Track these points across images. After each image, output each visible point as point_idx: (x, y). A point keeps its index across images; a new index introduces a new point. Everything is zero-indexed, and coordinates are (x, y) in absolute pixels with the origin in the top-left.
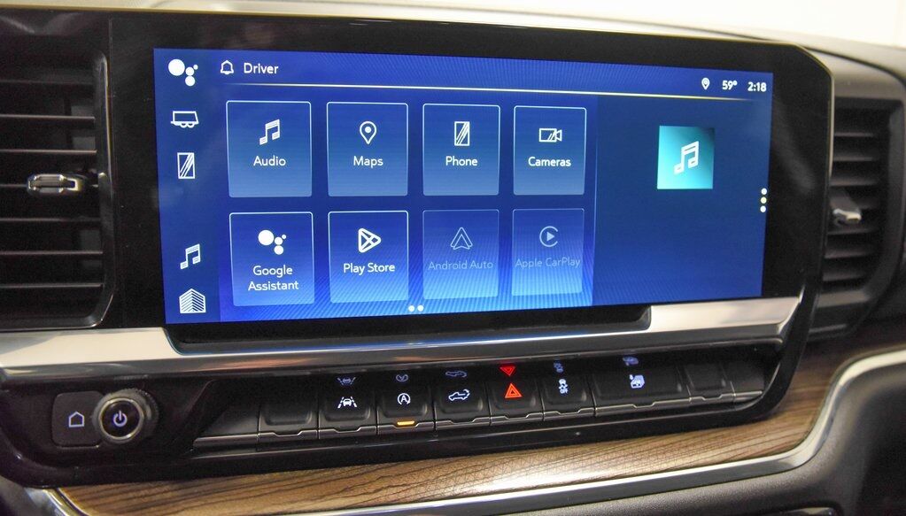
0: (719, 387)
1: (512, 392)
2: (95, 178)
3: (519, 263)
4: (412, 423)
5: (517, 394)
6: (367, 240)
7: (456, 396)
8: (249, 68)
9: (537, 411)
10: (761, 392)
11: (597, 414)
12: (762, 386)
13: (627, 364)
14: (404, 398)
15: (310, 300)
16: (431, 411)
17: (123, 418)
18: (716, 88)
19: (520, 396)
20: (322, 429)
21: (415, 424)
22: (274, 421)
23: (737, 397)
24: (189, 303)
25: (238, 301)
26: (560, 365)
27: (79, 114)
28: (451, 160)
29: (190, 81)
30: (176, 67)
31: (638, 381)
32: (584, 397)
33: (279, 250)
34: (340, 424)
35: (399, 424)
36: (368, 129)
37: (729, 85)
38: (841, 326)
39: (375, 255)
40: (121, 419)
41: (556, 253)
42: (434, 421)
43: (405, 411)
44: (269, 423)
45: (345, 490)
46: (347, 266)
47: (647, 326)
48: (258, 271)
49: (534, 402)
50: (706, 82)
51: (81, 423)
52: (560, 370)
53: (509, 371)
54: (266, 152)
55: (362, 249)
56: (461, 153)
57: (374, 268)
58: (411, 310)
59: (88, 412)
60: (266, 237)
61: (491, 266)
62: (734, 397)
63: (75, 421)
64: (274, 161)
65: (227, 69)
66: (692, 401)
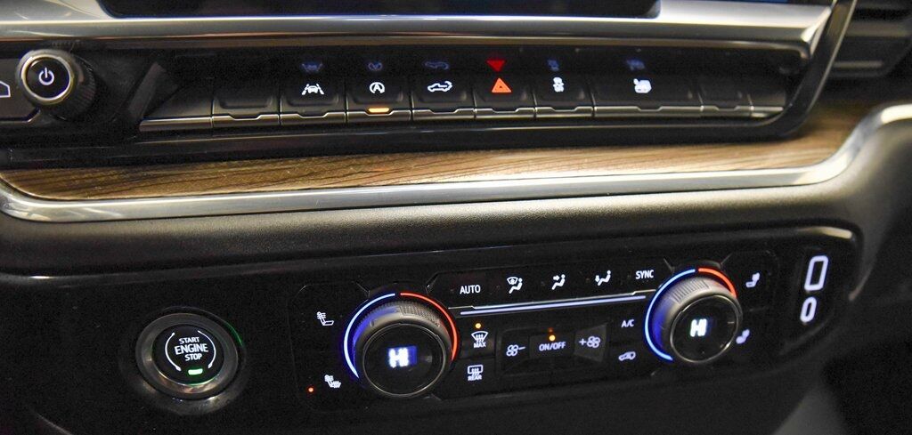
0: (736, 99)
1: (500, 87)
4: (386, 110)
5: (506, 89)
7: (437, 87)
9: (527, 107)
10: (780, 109)
11: (596, 115)
12: (783, 103)
13: (632, 68)
14: (377, 87)
16: (407, 100)
17: (50, 78)
19: (509, 91)
20: (283, 113)
21: (389, 112)
22: (229, 104)
23: (755, 112)
26: (555, 62)
31: (643, 87)
32: (582, 96)
34: (304, 110)
35: (372, 110)
38: (876, 64)
40: (47, 77)
42: (411, 109)
43: (378, 99)
44: (223, 106)
45: (311, 174)
47: (655, 15)
49: (525, 97)
51: (7, 94)
52: (555, 69)
62: (751, 112)
66: (704, 111)
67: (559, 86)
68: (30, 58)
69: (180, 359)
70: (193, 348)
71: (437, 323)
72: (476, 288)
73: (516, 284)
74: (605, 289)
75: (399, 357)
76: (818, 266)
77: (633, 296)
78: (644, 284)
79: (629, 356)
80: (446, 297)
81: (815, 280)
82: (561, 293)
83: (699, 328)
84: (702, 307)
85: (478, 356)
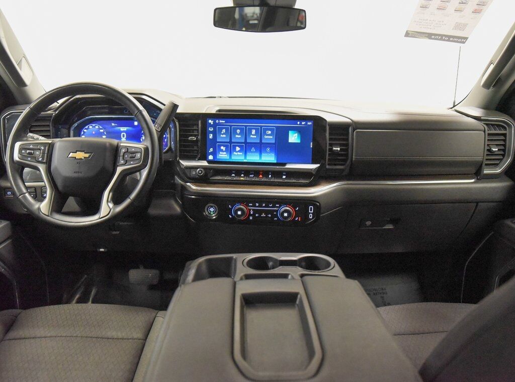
0: (300, 179)
1: (261, 176)
2: (197, 138)
3: (263, 154)
6: (238, 149)
7: (251, 176)
8: (221, 121)
9: (264, 179)
10: (309, 181)
11: (275, 181)
13: (283, 174)
14: (242, 175)
15: (228, 158)
16: (246, 177)
18: (301, 124)
20: (229, 178)
21: (243, 179)
23: (303, 182)
24: (211, 157)
25: (218, 158)
27: (195, 128)
28: (251, 136)
29: (212, 123)
30: (210, 121)
31: (284, 177)
32: (273, 178)
33: (224, 150)
34: (232, 178)
36: (238, 131)
37: (303, 123)
39: (239, 151)
40: (200, 172)
41: (270, 153)
42: (247, 179)
43: (242, 177)
44: (221, 177)
46: (234, 153)
47: (285, 167)
48: (221, 153)
50: (299, 123)
53: (261, 173)
54: (223, 134)
55: (237, 150)
56: (253, 135)
57: (239, 153)
58: (244, 161)
59: (196, 172)
60: (222, 148)
61: (258, 154)
63: (194, 173)
64: (224, 136)
65: (217, 121)
66: (294, 181)
67: (270, 176)
68: (198, 170)
69: (210, 211)
70: (212, 210)
71: (245, 209)
72: (251, 205)
73: (257, 204)
74: (271, 207)
75: (239, 213)
76: (311, 208)
77: (275, 209)
78: (277, 207)
79: (276, 219)
80: (247, 205)
81: (311, 210)
82: (264, 207)
83: (286, 215)
84: (286, 211)
85: (251, 215)
